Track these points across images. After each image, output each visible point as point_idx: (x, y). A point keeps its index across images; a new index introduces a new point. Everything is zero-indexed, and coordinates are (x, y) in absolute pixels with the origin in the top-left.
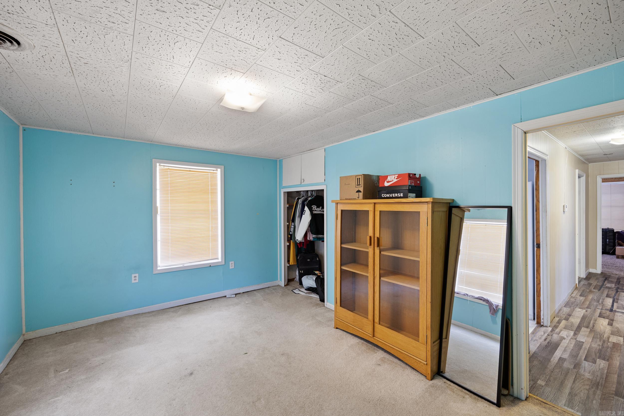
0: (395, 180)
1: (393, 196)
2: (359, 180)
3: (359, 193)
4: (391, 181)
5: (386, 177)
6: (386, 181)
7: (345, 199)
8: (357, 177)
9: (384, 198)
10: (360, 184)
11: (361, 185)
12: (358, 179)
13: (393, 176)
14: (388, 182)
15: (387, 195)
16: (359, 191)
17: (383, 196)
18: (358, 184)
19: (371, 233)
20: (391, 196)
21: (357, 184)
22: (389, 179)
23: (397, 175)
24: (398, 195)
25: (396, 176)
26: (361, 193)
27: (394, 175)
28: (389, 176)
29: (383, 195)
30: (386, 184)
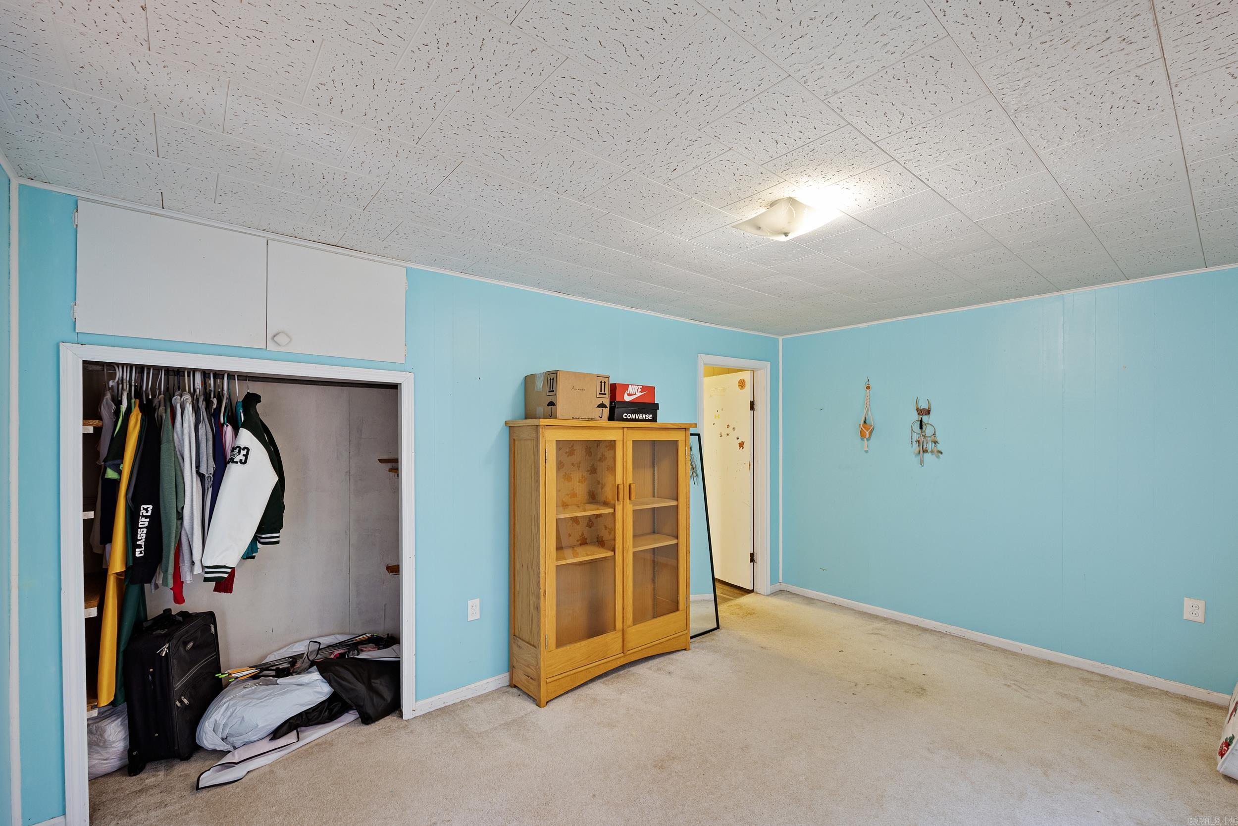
0: (639, 394)
1: (640, 418)
2: (603, 384)
3: (604, 408)
4: (634, 395)
5: (626, 387)
6: (626, 394)
7: (572, 418)
8: (600, 379)
9: (627, 420)
10: (604, 392)
11: (607, 394)
12: (601, 382)
13: (636, 388)
14: (629, 395)
15: (633, 415)
16: (602, 406)
17: (625, 416)
18: (601, 391)
19: (619, 480)
20: (637, 418)
21: (599, 391)
22: (631, 390)
23: (641, 387)
24: (646, 417)
25: (639, 389)
26: (606, 409)
27: (637, 385)
28: (630, 386)
29: (626, 414)
30: (627, 398)
